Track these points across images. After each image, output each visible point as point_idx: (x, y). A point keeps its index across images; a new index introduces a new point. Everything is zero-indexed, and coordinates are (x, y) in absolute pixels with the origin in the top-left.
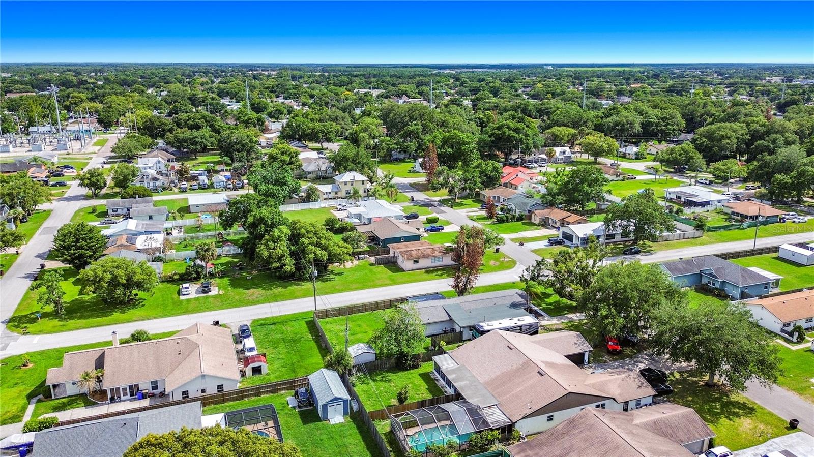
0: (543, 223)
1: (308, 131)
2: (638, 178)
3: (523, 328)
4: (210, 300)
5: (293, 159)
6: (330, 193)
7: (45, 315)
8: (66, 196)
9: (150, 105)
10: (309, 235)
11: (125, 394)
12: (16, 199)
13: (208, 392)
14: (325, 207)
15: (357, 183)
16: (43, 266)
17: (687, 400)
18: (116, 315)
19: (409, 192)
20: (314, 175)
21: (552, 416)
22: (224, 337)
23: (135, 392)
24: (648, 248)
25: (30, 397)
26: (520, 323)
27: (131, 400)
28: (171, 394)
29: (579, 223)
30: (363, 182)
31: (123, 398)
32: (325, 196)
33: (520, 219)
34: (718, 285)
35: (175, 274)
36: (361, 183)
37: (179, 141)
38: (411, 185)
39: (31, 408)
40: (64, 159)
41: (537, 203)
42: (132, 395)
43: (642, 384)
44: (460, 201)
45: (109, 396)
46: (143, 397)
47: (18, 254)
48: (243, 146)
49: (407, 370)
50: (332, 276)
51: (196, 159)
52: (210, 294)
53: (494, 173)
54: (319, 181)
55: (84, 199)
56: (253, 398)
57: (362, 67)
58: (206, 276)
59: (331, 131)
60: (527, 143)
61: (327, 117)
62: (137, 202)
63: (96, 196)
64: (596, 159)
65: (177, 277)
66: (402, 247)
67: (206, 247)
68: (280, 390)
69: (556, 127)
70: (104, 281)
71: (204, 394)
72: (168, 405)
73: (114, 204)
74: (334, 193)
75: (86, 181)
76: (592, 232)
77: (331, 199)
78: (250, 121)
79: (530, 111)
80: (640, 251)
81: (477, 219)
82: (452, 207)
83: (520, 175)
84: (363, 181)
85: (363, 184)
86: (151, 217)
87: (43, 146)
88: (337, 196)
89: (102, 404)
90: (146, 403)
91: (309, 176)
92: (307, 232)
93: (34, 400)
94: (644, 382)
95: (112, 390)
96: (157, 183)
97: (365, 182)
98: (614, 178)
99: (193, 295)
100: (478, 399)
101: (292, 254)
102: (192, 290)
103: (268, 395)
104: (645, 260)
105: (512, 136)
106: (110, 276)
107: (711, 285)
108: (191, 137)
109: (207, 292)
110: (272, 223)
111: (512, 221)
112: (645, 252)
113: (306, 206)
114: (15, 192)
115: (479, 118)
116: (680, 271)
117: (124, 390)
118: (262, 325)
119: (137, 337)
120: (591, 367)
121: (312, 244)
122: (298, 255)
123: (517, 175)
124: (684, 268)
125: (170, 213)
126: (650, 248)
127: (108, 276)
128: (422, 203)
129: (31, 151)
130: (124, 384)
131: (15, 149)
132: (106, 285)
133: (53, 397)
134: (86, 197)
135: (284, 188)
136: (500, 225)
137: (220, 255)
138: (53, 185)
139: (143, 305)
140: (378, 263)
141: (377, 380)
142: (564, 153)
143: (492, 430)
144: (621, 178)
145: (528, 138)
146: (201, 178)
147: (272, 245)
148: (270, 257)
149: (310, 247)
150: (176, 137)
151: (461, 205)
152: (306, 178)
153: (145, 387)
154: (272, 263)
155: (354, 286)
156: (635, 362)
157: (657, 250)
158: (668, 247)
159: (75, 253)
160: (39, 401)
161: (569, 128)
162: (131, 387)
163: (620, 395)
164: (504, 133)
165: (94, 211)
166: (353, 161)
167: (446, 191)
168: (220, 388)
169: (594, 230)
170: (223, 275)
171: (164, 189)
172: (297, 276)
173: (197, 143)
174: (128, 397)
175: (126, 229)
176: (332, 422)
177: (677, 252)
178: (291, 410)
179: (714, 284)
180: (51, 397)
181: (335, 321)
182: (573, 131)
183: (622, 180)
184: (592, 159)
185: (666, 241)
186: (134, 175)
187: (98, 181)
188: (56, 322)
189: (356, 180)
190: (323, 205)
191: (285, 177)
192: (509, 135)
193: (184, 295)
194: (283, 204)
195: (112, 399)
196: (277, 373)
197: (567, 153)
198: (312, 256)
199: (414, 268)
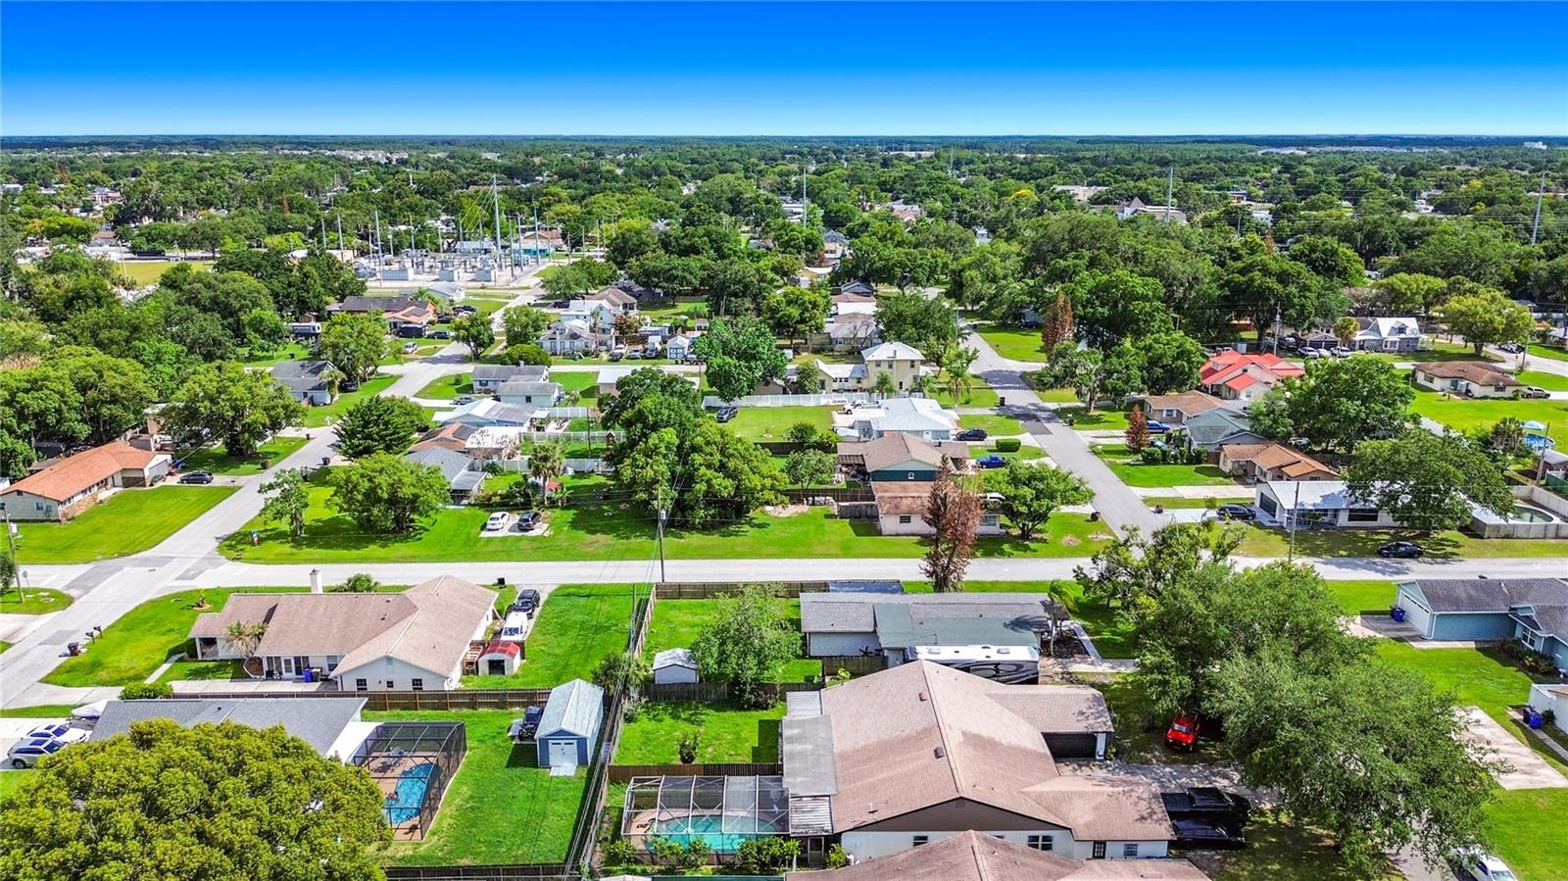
0: (1241, 472)
1: (878, 264)
2: (1555, 396)
3: (1000, 667)
4: (523, 543)
5: (807, 315)
6: (846, 380)
7: (279, 536)
8: (436, 355)
9: (655, 210)
10: (708, 449)
11: (288, 670)
12: (342, 353)
13: (397, 688)
14: (826, 406)
15: (901, 364)
16: (326, 461)
17: (1266, 870)
18: (373, 549)
19: (1009, 388)
20: (846, 347)
21: (925, 838)
22: (473, 604)
23: (302, 669)
24: (1449, 549)
25: (172, 652)
26: (995, 657)
27: (297, 681)
28: (339, 680)
29: (1312, 479)
30: (912, 363)
31: (285, 675)
32: (836, 386)
33: (1195, 459)
34: (1539, 647)
35: (495, 495)
36: (909, 364)
37: (647, 273)
38: (1024, 376)
39: (166, 667)
40: (475, 295)
41: (1243, 430)
42: (298, 672)
43: (1153, 813)
44: (1097, 413)
45: (266, 668)
46: (312, 678)
47: (308, 438)
48: (746, 286)
49: (745, 710)
50: (746, 528)
51: (674, 306)
52: (530, 533)
53: (1179, 362)
54: (851, 357)
55: (459, 362)
56: (465, 711)
57: (1109, 142)
58: (543, 503)
59: (920, 266)
60: (1303, 306)
61: (932, 239)
62: (520, 373)
63: (476, 358)
64: (1479, 349)
65: (497, 499)
66: (894, 488)
67: (543, 454)
68: (512, 704)
69: (1402, 275)
70: (358, 492)
71: (390, 689)
72: (335, 696)
73: (484, 373)
74: (855, 381)
75: (462, 333)
76: (1319, 500)
77: (849, 391)
78: (792, 243)
79: (1385, 238)
80: (1420, 554)
81: (1106, 452)
82: (1071, 425)
83: (1252, 371)
84: (913, 361)
85: (912, 366)
86: (528, 399)
87: (455, 273)
88: (859, 385)
89: (256, 680)
90: (313, 687)
91: (837, 347)
92: (708, 443)
93: (176, 657)
94: (1158, 810)
95: (269, 659)
96: (578, 343)
97: (916, 364)
98: (1490, 391)
99: (504, 533)
100: (806, 779)
101: (673, 480)
102: (505, 523)
103: (490, 711)
104: (1420, 573)
105: (1268, 288)
106: (367, 484)
107: (1527, 644)
108: (667, 267)
109: (527, 531)
110: (655, 423)
111: (1176, 463)
112: (1433, 556)
113: (792, 400)
114: (342, 343)
115: (1229, 249)
116: (1456, 603)
117: (288, 662)
118: (568, 595)
119: (356, 585)
120: (1107, 766)
121: (709, 466)
122: (683, 481)
123: (1245, 371)
124: (1470, 597)
125: (567, 394)
126: (1455, 550)
127: (365, 485)
128: (1018, 411)
129: (437, 280)
130: (287, 653)
131: (418, 277)
132: (360, 497)
133: (200, 657)
134: (464, 360)
135: (753, 364)
136: (1146, 468)
137: (593, 471)
138: (429, 337)
139: (420, 539)
140: (843, 514)
141: (679, 717)
142: (1402, 330)
143: (787, 838)
144: (1509, 392)
145: (1308, 294)
146: (651, 339)
147: (641, 460)
148: (633, 479)
149: (703, 470)
150: (642, 266)
151: (1097, 420)
152: (832, 350)
153: (317, 663)
154: (636, 492)
155: (770, 550)
156: (1214, 775)
157: (1470, 556)
158: (1500, 552)
159: (360, 445)
160: (181, 660)
161: (1431, 278)
162: (297, 659)
163: (1087, 825)
164: (1252, 280)
165: (457, 382)
166: (915, 323)
167: (1071, 392)
168: (417, 683)
169: (1325, 498)
170: (569, 504)
171: (586, 354)
172: (680, 521)
173: (676, 278)
174: (293, 675)
175: (468, 415)
176: (554, 772)
177: (1516, 565)
178: (506, 741)
179: (1532, 643)
180: (196, 656)
181: (690, 607)
182: (1439, 283)
183: (1511, 399)
184: (1471, 347)
185: (1507, 537)
186: (537, 328)
187: (479, 333)
188: (287, 548)
189: (898, 358)
190: (823, 402)
191: (757, 345)
192: (1260, 286)
193: (489, 530)
194: (749, 394)
195: (270, 675)
196: (530, 678)
197: (1408, 331)
198: (701, 487)
199: (900, 532)
